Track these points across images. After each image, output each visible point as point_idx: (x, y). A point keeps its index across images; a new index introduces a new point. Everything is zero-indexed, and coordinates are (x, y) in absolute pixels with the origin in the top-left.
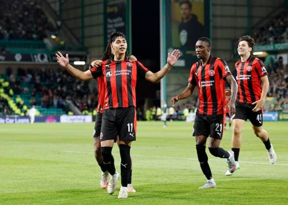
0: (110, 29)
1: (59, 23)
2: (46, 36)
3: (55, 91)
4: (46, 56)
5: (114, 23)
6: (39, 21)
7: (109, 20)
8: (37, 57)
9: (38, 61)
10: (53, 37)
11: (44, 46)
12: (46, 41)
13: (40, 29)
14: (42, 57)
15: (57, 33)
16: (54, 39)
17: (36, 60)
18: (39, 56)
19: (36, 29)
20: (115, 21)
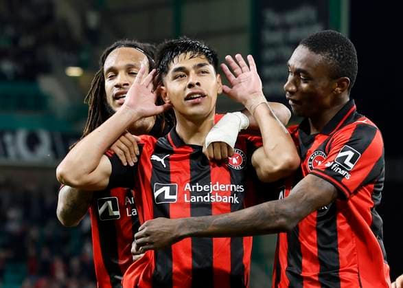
0: (273, 46)
1: (93, 19)
2: (46, 69)
3: (75, 263)
4: (45, 137)
5: (286, 27)
6: (25, 14)
7: (271, 17)
8: (14, 142)
9: (18, 156)
10: (74, 72)
11: (39, 103)
12: (47, 84)
13: (27, 41)
14: (33, 142)
15: (84, 56)
16: (75, 79)
17: (11, 151)
18: (21, 136)
19: (15, 41)
20: (291, 17)
